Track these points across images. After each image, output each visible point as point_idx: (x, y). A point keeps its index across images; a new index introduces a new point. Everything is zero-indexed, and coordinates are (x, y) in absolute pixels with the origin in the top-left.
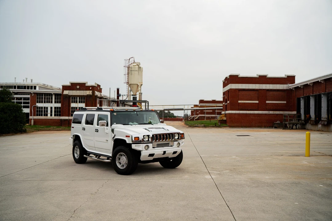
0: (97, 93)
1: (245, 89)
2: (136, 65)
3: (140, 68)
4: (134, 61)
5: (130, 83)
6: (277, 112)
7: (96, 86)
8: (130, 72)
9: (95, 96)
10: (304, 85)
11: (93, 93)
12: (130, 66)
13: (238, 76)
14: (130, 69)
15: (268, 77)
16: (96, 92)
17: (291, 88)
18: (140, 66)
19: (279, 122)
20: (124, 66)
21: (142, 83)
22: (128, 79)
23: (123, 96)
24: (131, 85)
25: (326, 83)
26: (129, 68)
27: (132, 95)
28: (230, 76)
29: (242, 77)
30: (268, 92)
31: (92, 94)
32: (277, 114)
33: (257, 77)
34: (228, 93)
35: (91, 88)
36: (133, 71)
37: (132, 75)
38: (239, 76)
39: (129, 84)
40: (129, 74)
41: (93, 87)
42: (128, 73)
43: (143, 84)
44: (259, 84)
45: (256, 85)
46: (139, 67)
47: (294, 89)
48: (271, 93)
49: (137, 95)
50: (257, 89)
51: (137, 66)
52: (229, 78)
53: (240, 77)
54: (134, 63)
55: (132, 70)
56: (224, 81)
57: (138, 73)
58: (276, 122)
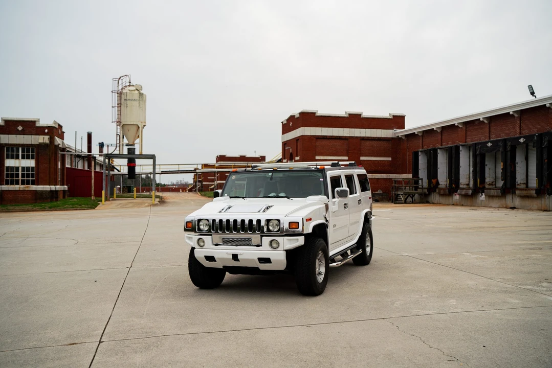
0: (58, 141)
1: (326, 136)
2: (134, 91)
3: (141, 95)
4: (130, 83)
5: (123, 122)
6: (377, 175)
7: (57, 126)
8: (122, 103)
9: (56, 145)
10: (423, 132)
11: (52, 140)
12: (124, 91)
13: (315, 113)
14: (123, 96)
15: (364, 116)
16: (56, 137)
17: (400, 135)
18: (142, 92)
19: (381, 192)
20: (112, 92)
21: (145, 123)
22: (120, 114)
23: (108, 146)
24: (126, 127)
25: (466, 128)
26: (120, 94)
27: (127, 145)
28: (302, 114)
29: (321, 116)
30: (363, 142)
31: (50, 141)
32: (378, 179)
33: (345, 116)
34: (297, 143)
35: (46, 131)
36: (129, 100)
37: (127, 107)
38: (316, 115)
39: (121, 125)
40: (122, 106)
41: (50, 128)
42: (120, 105)
43: (147, 125)
44: (349, 128)
45: (345, 129)
46: (140, 93)
47: (404, 138)
48: (368, 143)
49: (136, 145)
50: (346, 137)
51: (137, 92)
52: (298, 118)
53: (319, 115)
54: (129, 86)
55: (128, 98)
56: (285, 122)
57: (138, 105)
58: (376, 192)
